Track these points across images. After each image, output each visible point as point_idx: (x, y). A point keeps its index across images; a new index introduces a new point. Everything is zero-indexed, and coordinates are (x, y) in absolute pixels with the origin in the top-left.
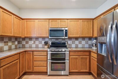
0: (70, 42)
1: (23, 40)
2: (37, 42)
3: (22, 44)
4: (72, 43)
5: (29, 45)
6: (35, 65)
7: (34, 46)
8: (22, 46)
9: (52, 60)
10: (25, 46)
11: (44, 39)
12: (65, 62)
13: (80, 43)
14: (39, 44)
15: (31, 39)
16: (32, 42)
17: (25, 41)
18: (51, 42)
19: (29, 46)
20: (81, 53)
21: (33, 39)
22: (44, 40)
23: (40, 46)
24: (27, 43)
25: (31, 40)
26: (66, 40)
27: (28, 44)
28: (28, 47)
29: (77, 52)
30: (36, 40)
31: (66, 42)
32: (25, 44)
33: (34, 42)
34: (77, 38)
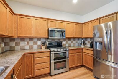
0: (64, 42)
1: (11, 41)
2: (31, 43)
3: (9, 46)
4: (66, 43)
5: (21, 46)
6: (36, 69)
7: (27, 47)
8: (10, 49)
9: (55, 60)
10: (14, 49)
11: (40, 39)
12: (66, 60)
13: (72, 42)
14: (34, 45)
15: (23, 39)
16: (25, 43)
17: (14, 42)
18: (48, 43)
19: (21, 48)
20: (77, 50)
21: (25, 40)
22: (39, 41)
23: (35, 47)
24: (17, 44)
25: (24, 41)
26: (61, 40)
27: (19, 46)
28: (19, 49)
29: (74, 50)
30: (30, 41)
31: (62, 42)
32: (14, 46)
33: (28, 43)
34: (69, 39)
